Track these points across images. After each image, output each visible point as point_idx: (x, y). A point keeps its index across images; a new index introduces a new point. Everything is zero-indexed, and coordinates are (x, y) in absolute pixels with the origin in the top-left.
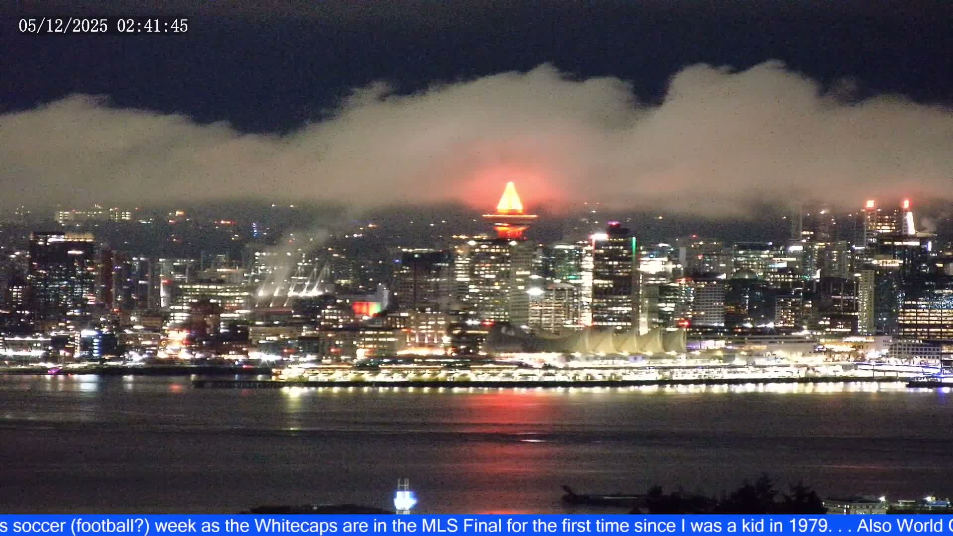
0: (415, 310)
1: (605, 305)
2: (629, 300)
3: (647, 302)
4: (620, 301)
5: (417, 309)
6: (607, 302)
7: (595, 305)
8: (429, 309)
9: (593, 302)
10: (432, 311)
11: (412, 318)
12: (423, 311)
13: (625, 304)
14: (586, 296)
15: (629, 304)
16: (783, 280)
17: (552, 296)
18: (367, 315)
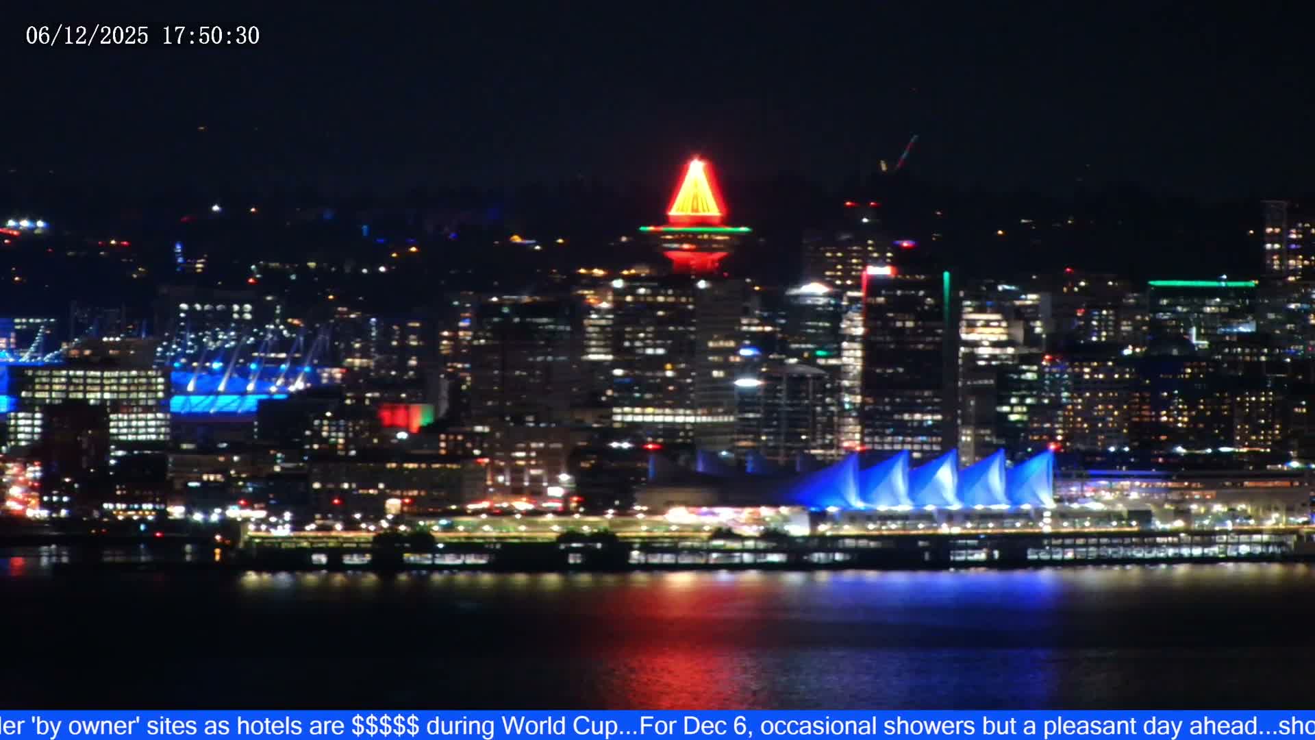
0: (503, 418)
1: (888, 408)
2: (936, 400)
3: (972, 403)
4: (919, 401)
5: (508, 419)
6: (892, 403)
7: (867, 408)
8: (531, 418)
9: (863, 404)
10: (537, 422)
11: (498, 435)
12: (519, 420)
13: (929, 408)
14: (850, 391)
15: (935, 408)
16: (1248, 358)
17: (780, 391)
18: (407, 429)
